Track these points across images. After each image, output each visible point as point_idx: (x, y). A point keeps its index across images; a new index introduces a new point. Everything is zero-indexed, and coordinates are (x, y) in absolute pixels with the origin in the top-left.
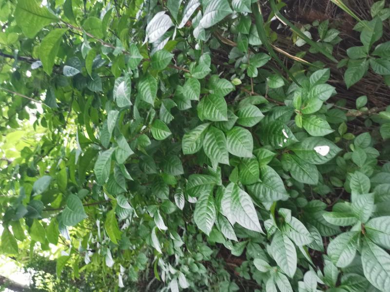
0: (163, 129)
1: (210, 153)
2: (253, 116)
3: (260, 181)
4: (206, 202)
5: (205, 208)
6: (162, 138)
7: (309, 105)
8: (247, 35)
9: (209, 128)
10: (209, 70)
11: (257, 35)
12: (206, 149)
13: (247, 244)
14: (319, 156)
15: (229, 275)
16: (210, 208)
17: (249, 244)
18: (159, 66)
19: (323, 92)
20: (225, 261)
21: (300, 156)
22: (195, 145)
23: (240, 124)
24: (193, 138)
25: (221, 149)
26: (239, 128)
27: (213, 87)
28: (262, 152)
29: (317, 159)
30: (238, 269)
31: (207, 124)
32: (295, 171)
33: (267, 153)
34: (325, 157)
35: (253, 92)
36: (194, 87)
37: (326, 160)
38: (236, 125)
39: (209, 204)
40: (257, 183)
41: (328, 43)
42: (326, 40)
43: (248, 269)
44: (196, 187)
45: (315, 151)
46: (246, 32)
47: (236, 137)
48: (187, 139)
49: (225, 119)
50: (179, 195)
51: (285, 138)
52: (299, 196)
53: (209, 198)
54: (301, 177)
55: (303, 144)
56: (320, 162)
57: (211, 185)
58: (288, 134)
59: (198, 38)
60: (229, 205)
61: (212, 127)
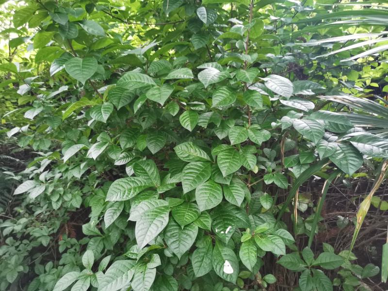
0: (192, 122)
1: (186, 172)
2: (236, 197)
3: (183, 227)
4: (136, 185)
5: (129, 187)
6: (183, 125)
7: (263, 240)
8: (299, 162)
9: (207, 161)
10: (260, 143)
11: (302, 171)
12: (187, 167)
13: (98, 236)
14: (222, 267)
15: (55, 231)
16: (132, 191)
17: (99, 238)
18: (247, 99)
19: (278, 247)
20: (68, 221)
21: (214, 251)
22: (187, 155)
23: (224, 188)
24: (192, 151)
25: (194, 180)
26: (221, 189)
27: (245, 152)
28: (207, 218)
29: (218, 267)
30: (66, 237)
31: (209, 159)
32: (200, 253)
33: (208, 223)
34: (224, 272)
35: (250, 186)
36: (241, 136)
37: (221, 276)
38: (222, 186)
39: (135, 189)
40: (179, 226)
41: (305, 227)
42: (306, 224)
43: (69, 247)
44: (143, 170)
45: (224, 262)
46: (302, 162)
47: (211, 190)
48: (189, 146)
49: (224, 174)
50: (127, 157)
51: (225, 231)
52: (174, 265)
53: (141, 187)
54: (196, 260)
55: (225, 249)
56: (217, 270)
57: (152, 183)
58: (229, 232)
59: (282, 123)
60: (146, 209)
61: (209, 164)
